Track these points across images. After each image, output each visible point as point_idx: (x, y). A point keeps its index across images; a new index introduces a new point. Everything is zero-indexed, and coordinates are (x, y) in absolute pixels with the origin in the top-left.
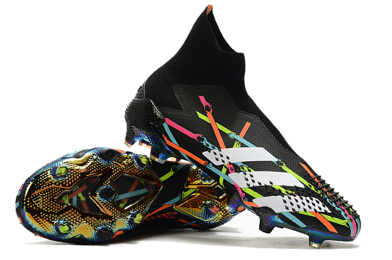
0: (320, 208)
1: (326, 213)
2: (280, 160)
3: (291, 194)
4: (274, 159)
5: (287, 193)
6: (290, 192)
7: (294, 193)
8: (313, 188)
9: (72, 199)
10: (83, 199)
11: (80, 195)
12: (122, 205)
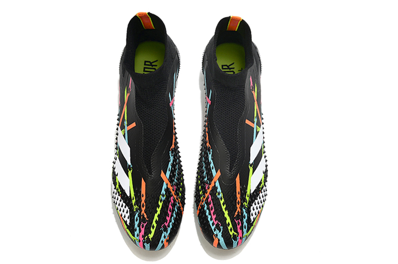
0: (125, 217)
1: (126, 222)
2: (131, 166)
3: (118, 192)
4: (129, 163)
5: (118, 189)
6: (119, 190)
7: (120, 193)
8: (134, 201)
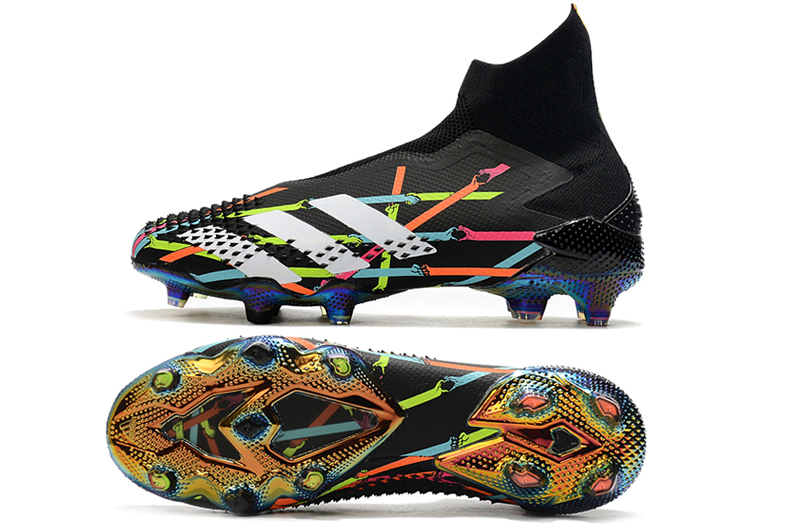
9: (189, 430)
10: (210, 432)
11: (205, 424)
12: (289, 451)
